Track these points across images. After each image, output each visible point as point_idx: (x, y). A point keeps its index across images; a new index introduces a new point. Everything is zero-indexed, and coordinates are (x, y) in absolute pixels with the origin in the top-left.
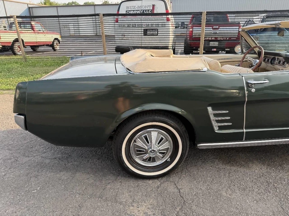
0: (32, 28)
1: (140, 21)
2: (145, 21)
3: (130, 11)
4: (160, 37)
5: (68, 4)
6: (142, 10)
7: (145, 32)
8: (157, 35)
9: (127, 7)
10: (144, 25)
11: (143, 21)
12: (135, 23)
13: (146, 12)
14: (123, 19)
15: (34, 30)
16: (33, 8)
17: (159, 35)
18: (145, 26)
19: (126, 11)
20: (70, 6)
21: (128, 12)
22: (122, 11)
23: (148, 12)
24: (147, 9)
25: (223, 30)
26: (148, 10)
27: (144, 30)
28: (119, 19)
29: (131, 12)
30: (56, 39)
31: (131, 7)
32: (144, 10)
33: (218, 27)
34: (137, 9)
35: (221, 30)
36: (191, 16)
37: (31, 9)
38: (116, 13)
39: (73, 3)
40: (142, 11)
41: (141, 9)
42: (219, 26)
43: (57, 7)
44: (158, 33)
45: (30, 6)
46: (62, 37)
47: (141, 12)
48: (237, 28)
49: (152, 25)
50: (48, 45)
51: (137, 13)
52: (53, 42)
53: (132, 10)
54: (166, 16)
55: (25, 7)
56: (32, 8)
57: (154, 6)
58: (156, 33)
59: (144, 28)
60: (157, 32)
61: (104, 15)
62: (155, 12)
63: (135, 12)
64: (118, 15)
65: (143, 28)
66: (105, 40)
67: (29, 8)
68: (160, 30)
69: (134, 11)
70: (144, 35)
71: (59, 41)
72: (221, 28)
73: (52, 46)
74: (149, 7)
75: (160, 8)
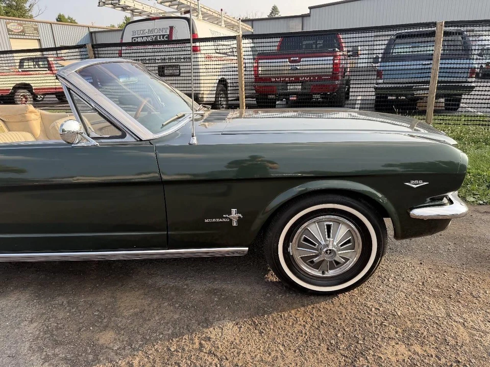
0: (48, 67)
1: (152, 54)
2: (160, 54)
3: (137, 37)
4: (184, 78)
6: (154, 36)
7: (162, 71)
8: (179, 75)
9: (134, 32)
10: (158, 60)
11: (156, 54)
12: (144, 56)
13: (160, 38)
14: (128, 51)
15: (52, 70)
16: (96, 34)
17: (182, 75)
18: (160, 61)
19: (132, 38)
21: (135, 40)
22: (127, 39)
23: (163, 38)
24: (161, 34)
25: (306, 63)
26: (163, 36)
27: (159, 67)
28: (123, 52)
29: (139, 40)
31: (139, 32)
32: (157, 36)
33: (297, 58)
34: (147, 35)
35: (304, 63)
36: (279, 40)
37: (93, 35)
38: (119, 42)
40: (154, 38)
41: (153, 34)
42: (301, 58)
44: (180, 73)
45: (92, 30)
47: (152, 39)
48: (330, 60)
49: (170, 59)
51: (148, 40)
53: (140, 37)
55: (86, 32)
56: (95, 32)
57: (171, 28)
58: (177, 73)
59: (159, 64)
60: (178, 71)
62: (174, 38)
63: (144, 39)
64: (121, 44)
65: (157, 65)
67: (91, 33)
68: (184, 66)
69: (142, 37)
70: (160, 76)
72: (303, 61)
74: (164, 31)
75: (181, 32)
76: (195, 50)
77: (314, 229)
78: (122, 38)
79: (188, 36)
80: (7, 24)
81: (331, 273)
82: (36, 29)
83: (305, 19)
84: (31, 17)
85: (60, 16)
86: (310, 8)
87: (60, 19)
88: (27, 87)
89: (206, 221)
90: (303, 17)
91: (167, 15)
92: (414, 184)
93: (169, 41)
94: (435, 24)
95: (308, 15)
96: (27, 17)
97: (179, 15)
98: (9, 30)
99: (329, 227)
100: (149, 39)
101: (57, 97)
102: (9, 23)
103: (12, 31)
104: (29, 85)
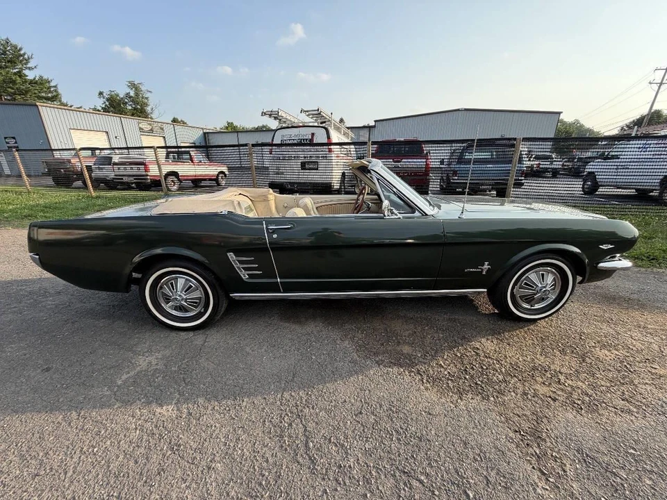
0: (191, 159)
1: (297, 153)
2: (303, 153)
3: (285, 140)
4: (321, 171)
5: (257, 128)
6: (299, 139)
7: (303, 166)
8: (317, 169)
9: (282, 136)
10: (302, 157)
11: (300, 153)
12: (290, 154)
13: (304, 141)
14: (277, 150)
15: (193, 162)
16: (210, 134)
17: (320, 169)
19: (281, 141)
20: (261, 131)
21: (283, 142)
22: (277, 141)
24: (305, 138)
26: (307, 140)
27: (302, 162)
28: (273, 150)
29: (287, 142)
30: (222, 172)
31: (287, 136)
32: (301, 139)
34: (293, 138)
37: (207, 135)
38: (270, 143)
39: (263, 126)
43: (238, 132)
45: (205, 131)
46: (230, 169)
47: (298, 142)
49: (311, 157)
50: (210, 180)
52: (218, 175)
53: (288, 140)
54: (326, 147)
56: (208, 133)
57: (313, 134)
60: (317, 166)
61: (253, 145)
62: (314, 142)
63: (291, 142)
64: (272, 145)
65: (300, 161)
66: (255, 175)
67: (205, 134)
68: (322, 163)
69: (290, 140)
70: (302, 169)
71: (225, 175)
73: (216, 180)
74: (307, 136)
75: (320, 137)
76: (330, 151)
77: (532, 276)
78: (273, 140)
79: (325, 141)
80: (139, 123)
81: (537, 306)
82: (162, 129)
83: (371, 129)
84: (151, 118)
85: (174, 118)
86: (375, 121)
87: (175, 121)
88: (175, 174)
89: (466, 270)
90: (369, 128)
91: (306, 125)
92: (604, 247)
93: (311, 143)
94: (515, 139)
95: (374, 127)
96: (148, 118)
97: (316, 124)
98: (140, 128)
99: (543, 275)
100: (295, 142)
101: (192, 182)
102: (140, 123)
103: (143, 129)
104: (177, 172)
